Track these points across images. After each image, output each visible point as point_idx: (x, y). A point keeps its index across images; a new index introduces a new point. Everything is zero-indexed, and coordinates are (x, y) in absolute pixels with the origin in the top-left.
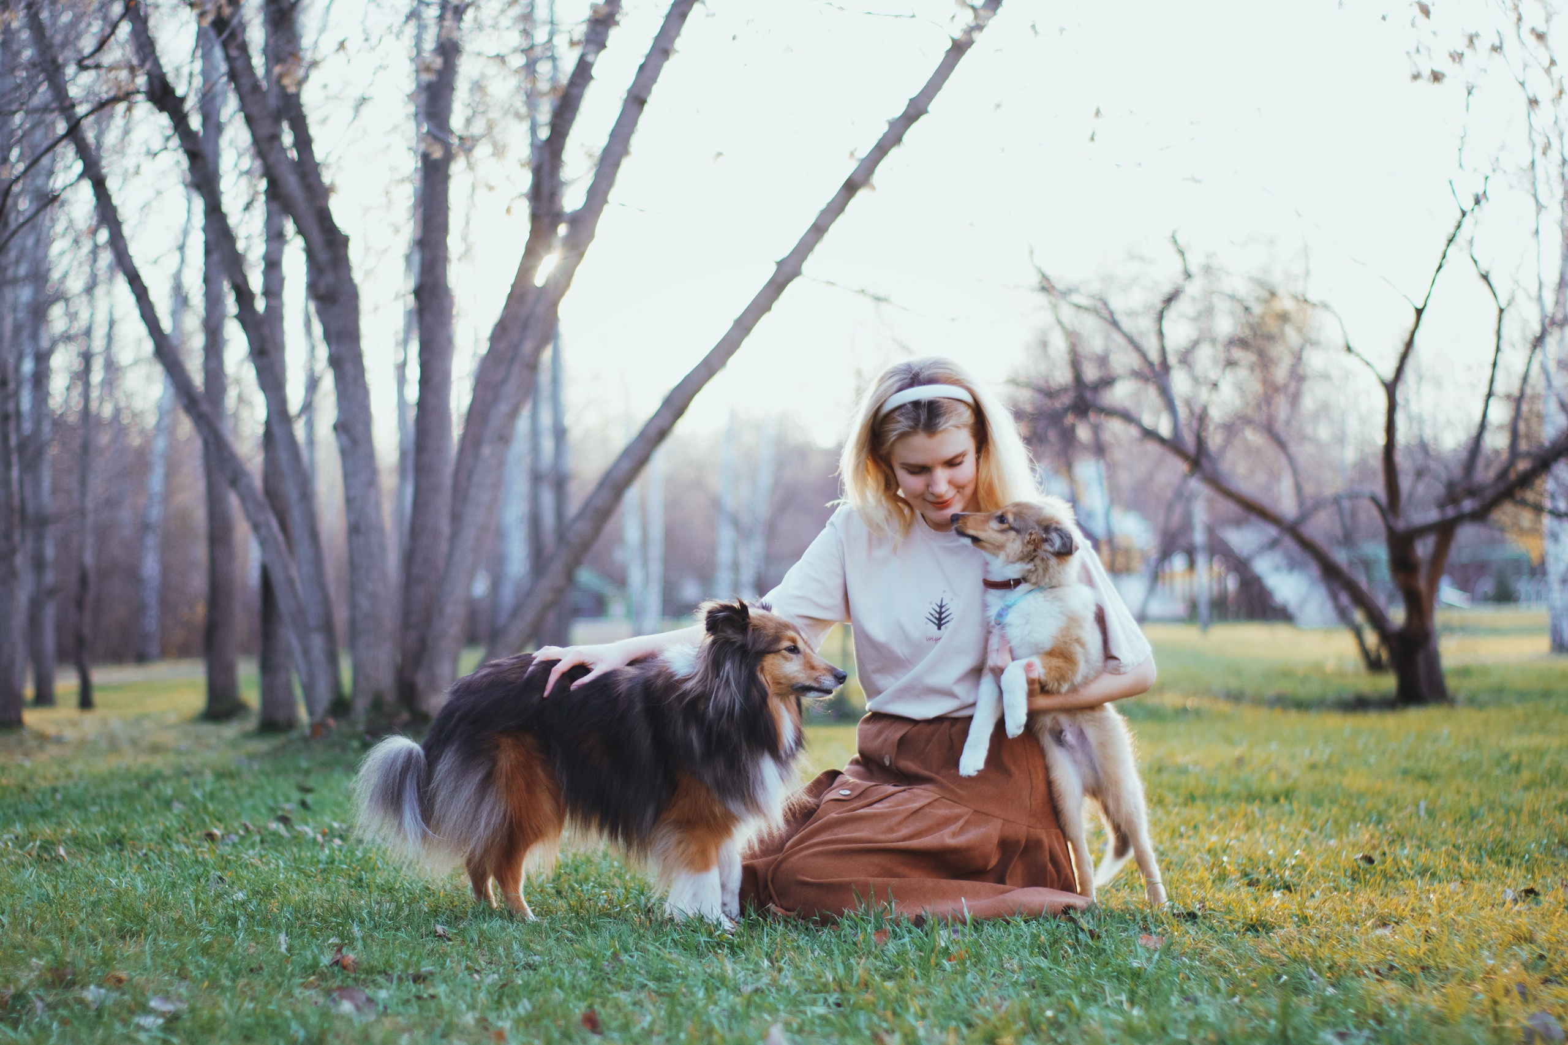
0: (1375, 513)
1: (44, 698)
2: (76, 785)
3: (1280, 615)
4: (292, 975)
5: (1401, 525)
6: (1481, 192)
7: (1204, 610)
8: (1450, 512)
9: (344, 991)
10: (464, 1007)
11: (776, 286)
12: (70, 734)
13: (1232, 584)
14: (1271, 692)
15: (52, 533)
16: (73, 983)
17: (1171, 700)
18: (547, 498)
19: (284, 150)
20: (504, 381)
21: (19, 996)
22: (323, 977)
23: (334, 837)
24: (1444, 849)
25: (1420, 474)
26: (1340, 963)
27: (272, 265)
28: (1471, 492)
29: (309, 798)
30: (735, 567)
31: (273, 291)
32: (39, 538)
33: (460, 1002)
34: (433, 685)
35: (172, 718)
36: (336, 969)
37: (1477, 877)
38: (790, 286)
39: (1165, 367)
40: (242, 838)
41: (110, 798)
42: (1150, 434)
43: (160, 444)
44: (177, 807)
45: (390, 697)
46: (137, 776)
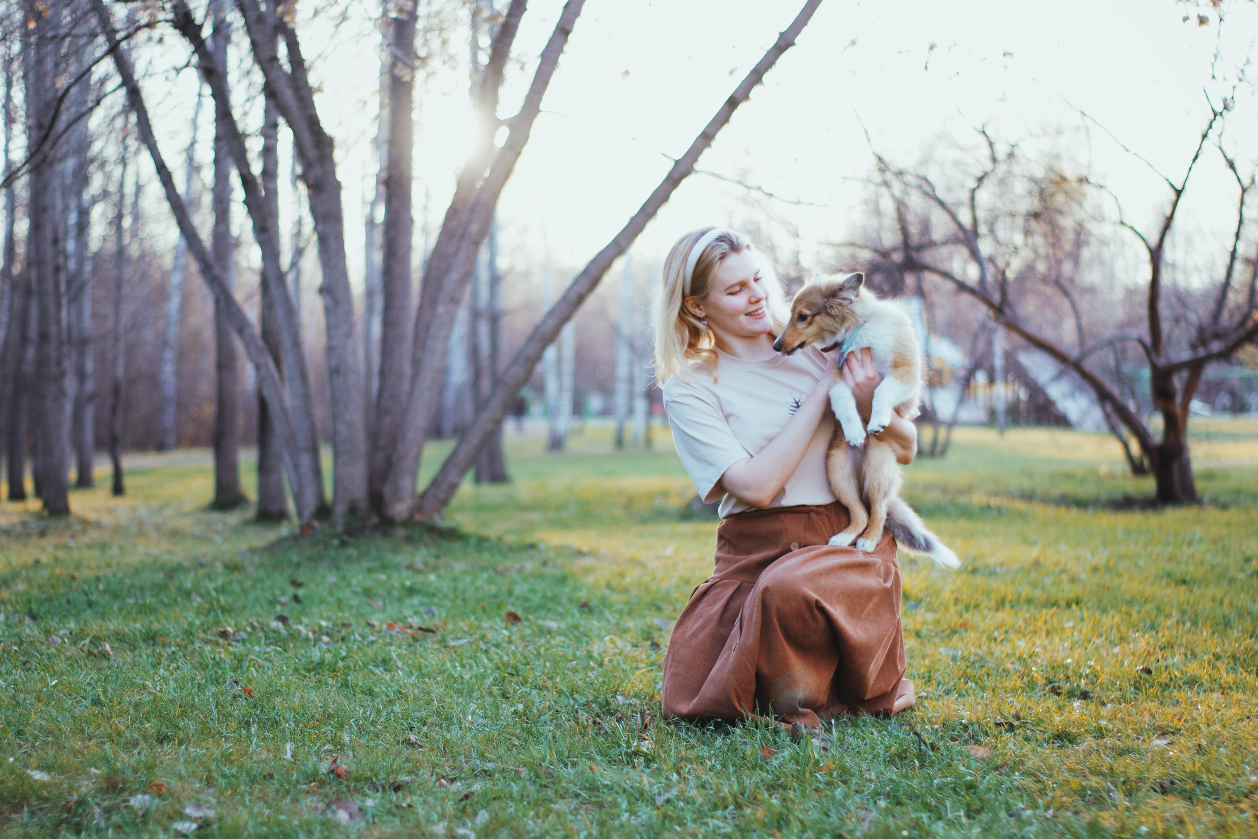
0: (1141, 350)
1: (85, 481)
2: (115, 575)
3: (1061, 421)
4: (298, 782)
5: (1162, 361)
6: (1229, 97)
7: (1001, 418)
8: (1202, 352)
9: (338, 801)
10: (436, 816)
11: (673, 180)
12: (107, 520)
13: (1023, 395)
14: (1056, 492)
15: (90, 350)
16: (123, 790)
17: (978, 499)
18: (484, 330)
19: (280, 67)
20: (456, 254)
21: (81, 802)
22: (322, 783)
23: (323, 634)
24: (1206, 657)
25: (1177, 320)
26: (1133, 778)
27: (269, 152)
28: (1217, 336)
29: (301, 592)
30: (631, 380)
31: (269, 173)
32: (81, 355)
33: (433, 813)
34: (397, 494)
35: (188, 507)
36: (332, 776)
37: (1234, 687)
38: (685, 182)
39: (975, 234)
40: (250, 634)
41: (142, 589)
42: (962, 287)
43: (176, 279)
44: (197, 600)
45: (363, 504)
46: (162, 567)
